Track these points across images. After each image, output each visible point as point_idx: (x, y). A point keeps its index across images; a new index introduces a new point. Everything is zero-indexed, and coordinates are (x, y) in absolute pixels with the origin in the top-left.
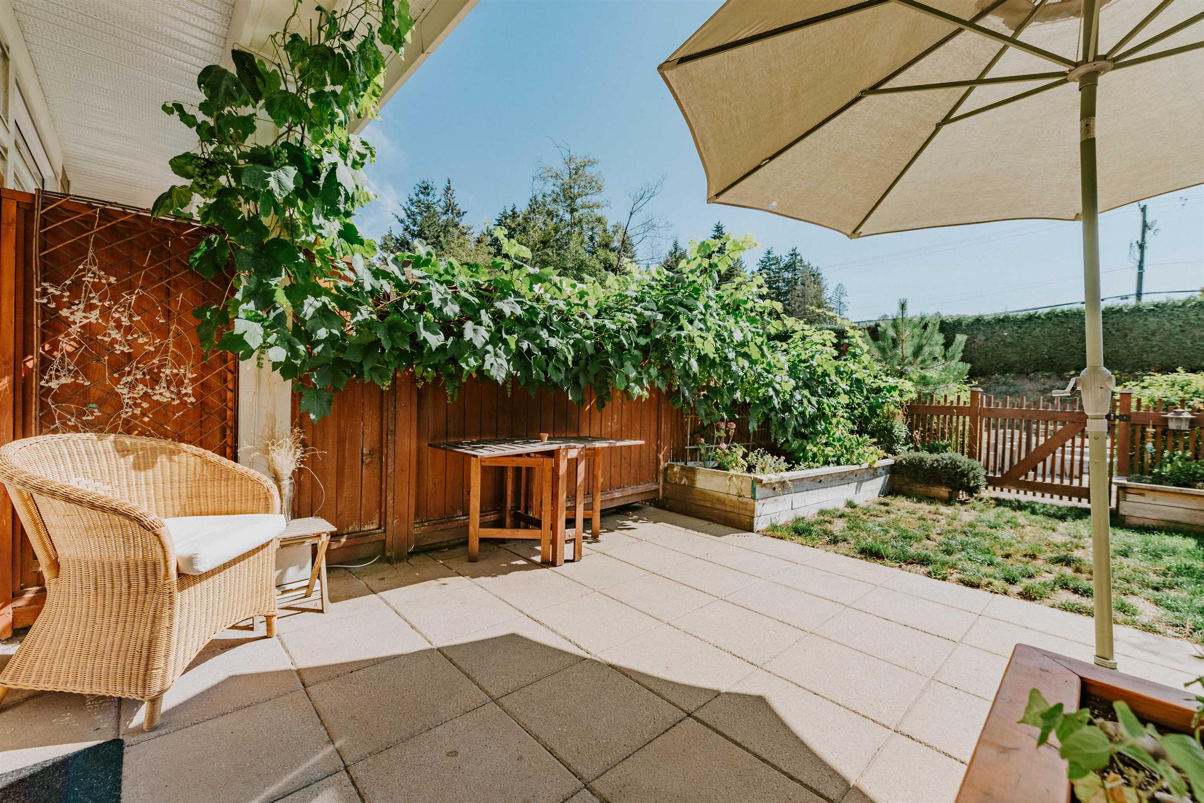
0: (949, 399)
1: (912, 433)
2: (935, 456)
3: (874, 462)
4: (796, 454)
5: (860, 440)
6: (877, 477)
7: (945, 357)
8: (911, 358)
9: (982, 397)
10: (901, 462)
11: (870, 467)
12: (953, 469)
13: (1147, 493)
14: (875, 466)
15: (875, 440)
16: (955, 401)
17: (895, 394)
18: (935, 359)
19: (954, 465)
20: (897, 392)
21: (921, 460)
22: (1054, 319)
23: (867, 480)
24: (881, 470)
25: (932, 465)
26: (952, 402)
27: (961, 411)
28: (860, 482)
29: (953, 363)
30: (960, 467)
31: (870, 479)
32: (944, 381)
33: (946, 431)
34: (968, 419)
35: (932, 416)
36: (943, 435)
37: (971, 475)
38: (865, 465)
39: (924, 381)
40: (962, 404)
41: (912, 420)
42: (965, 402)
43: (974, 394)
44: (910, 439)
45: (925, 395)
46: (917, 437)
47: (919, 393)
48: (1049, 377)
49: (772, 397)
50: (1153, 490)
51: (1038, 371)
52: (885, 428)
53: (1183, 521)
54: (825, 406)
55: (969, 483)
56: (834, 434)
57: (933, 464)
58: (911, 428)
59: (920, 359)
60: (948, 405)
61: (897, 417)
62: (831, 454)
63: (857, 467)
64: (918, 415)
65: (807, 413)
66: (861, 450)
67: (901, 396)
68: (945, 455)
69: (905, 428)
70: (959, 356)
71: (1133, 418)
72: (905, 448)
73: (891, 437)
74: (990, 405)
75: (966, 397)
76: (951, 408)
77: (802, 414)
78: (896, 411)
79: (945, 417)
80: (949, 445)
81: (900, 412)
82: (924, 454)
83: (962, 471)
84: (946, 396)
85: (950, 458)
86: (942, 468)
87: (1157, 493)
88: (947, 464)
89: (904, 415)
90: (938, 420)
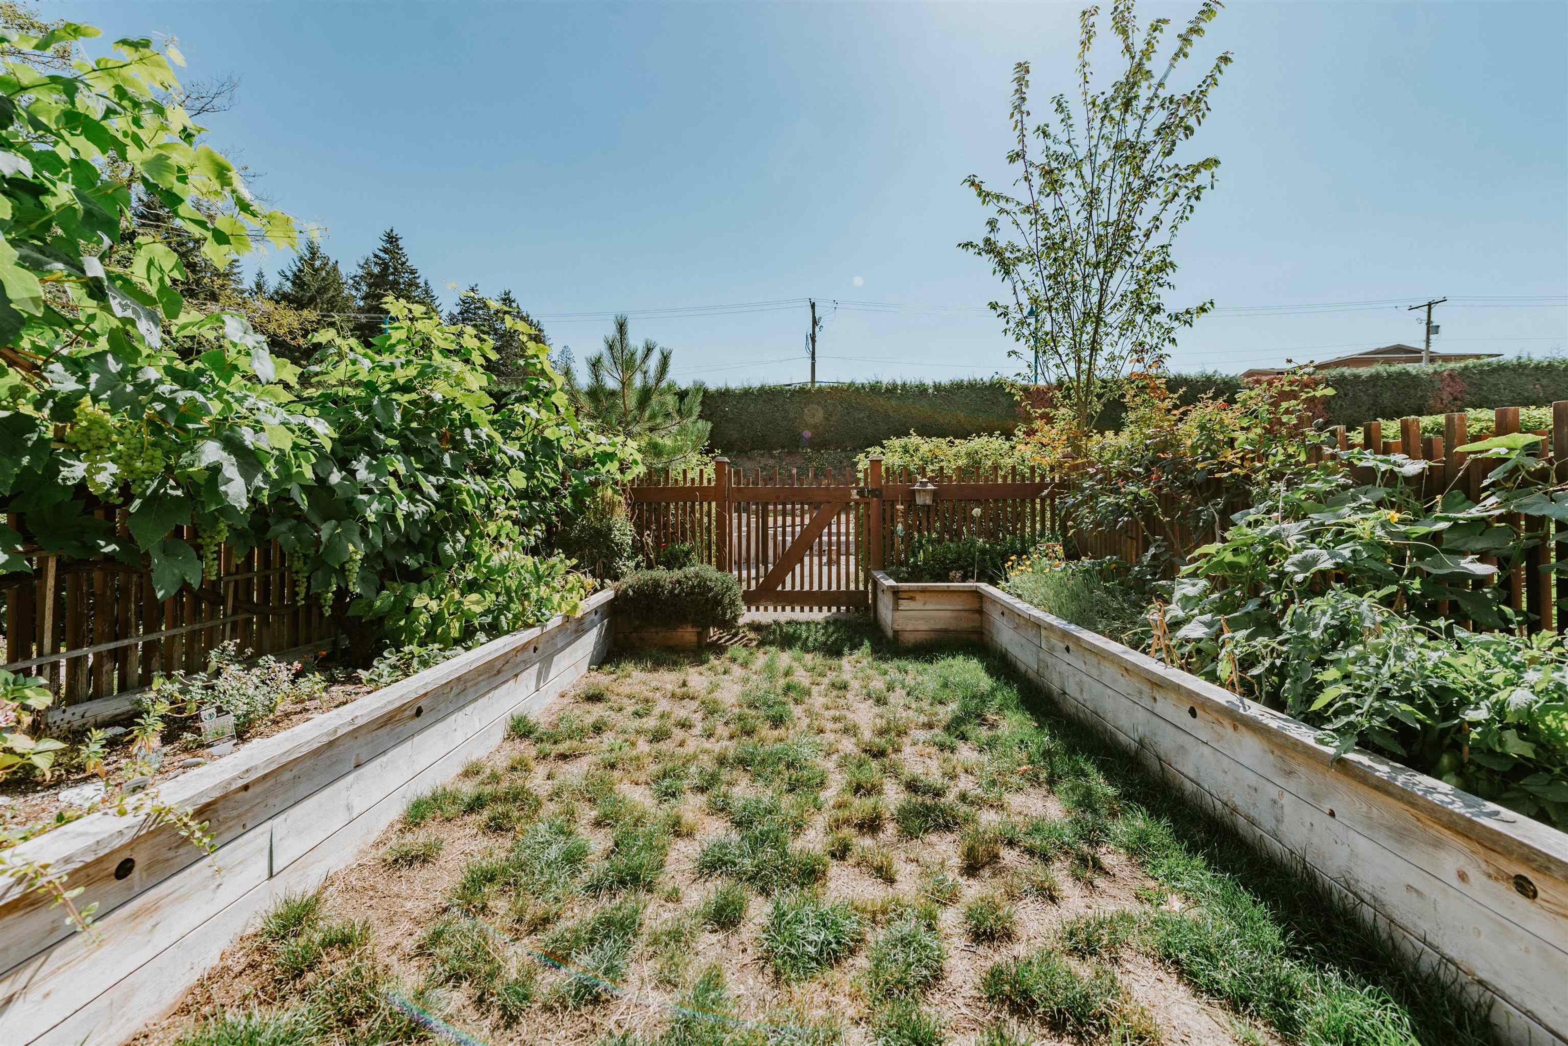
0: (690, 476)
1: (642, 536)
2: (677, 574)
3: (575, 607)
4: (389, 624)
5: (542, 568)
6: (585, 631)
7: (679, 411)
8: (635, 412)
9: (730, 471)
10: (625, 591)
11: (567, 618)
12: (702, 594)
13: (918, 597)
14: (579, 614)
15: (575, 561)
16: (697, 479)
17: (613, 466)
18: (667, 415)
19: (703, 587)
20: (616, 464)
21: (657, 584)
22: (765, 396)
23: (563, 649)
24: (593, 616)
25: (671, 591)
26: (693, 480)
27: (706, 494)
28: (547, 661)
29: (688, 422)
30: (711, 589)
31: (569, 644)
32: (680, 450)
33: (688, 526)
34: (714, 504)
35: (668, 504)
36: (684, 534)
37: (727, 601)
38: (555, 621)
39: (655, 450)
40: (705, 483)
41: (641, 511)
42: (709, 480)
43: (719, 466)
44: (638, 548)
45: (657, 471)
46: (649, 540)
47: (649, 468)
48: (762, 456)
49: (215, 470)
50: (923, 591)
51: (754, 449)
52: (598, 532)
53: (951, 628)
54: (465, 496)
55: (725, 614)
56: (488, 559)
57: (674, 589)
58: (640, 528)
59: (647, 414)
60: (688, 485)
61: (618, 510)
62: (478, 609)
63: (535, 632)
64: (649, 504)
65: (399, 515)
66: (544, 591)
67: (622, 471)
68: (690, 570)
69: (629, 528)
70: (697, 410)
71: (884, 493)
72: (631, 564)
73: (608, 547)
74: (739, 484)
75: (710, 471)
76: (692, 489)
77: (388, 517)
78: (617, 498)
79: (685, 503)
80: (692, 549)
81: (623, 500)
82: (661, 573)
83: (715, 597)
84: (685, 471)
85: (697, 575)
86: (687, 594)
87: (927, 595)
88: (693, 587)
89: (628, 505)
90: (676, 508)
